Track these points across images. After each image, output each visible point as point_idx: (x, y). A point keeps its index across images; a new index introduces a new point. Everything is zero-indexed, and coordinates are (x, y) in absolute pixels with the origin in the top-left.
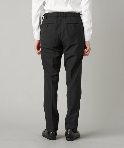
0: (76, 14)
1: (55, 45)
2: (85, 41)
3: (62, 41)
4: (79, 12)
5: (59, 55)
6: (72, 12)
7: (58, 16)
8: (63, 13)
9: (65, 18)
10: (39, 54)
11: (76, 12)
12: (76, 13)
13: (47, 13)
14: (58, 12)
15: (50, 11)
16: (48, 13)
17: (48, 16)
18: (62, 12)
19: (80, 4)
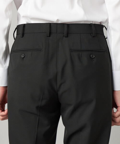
0: (93, 27)
1: (43, 103)
2: (113, 91)
3: (60, 93)
4: (100, 23)
5: (48, 127)
6: (85, 21)
7: (50, 33)
8: (63, 25)
9: (67, 37)
10: (3, 119)
11: (95, 22)
12: (94, 24)
13: (24, 25)
14: (50, 23)
15: (32, 19)
16: (25, 23)
17: (26, 32)
18: (59, 22)
19: (104, 2)
